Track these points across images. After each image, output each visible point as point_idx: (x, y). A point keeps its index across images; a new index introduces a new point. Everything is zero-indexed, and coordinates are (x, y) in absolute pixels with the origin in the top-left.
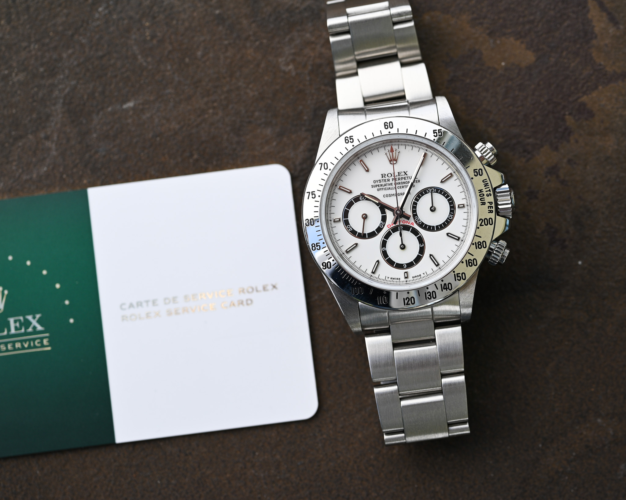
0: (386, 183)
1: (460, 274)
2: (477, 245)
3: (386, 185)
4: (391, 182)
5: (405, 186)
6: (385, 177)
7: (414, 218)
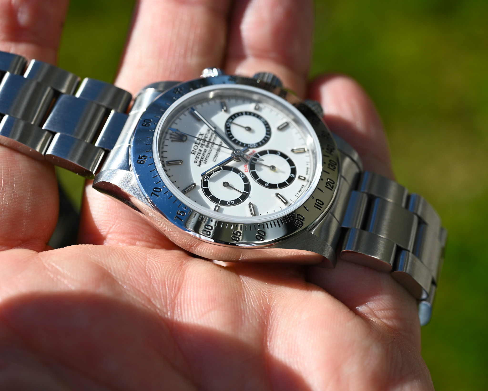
0: (202, 154)
4: (203, 150)
7: (250, 148)
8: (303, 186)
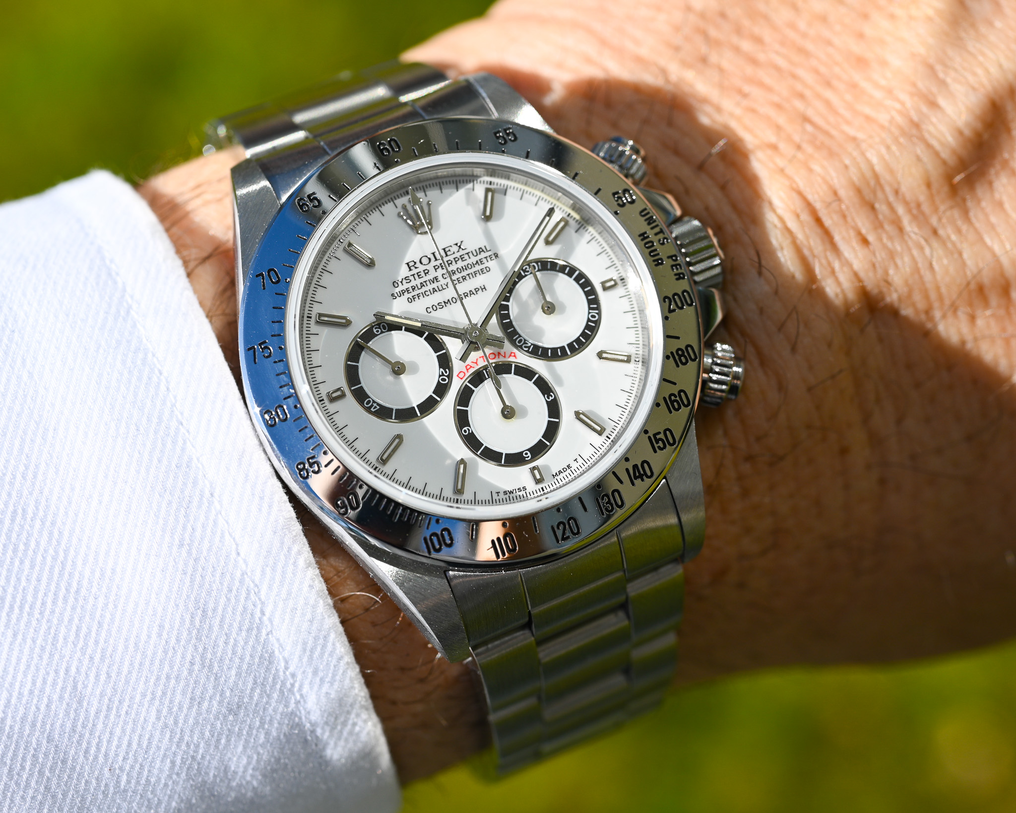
1: (659, 433)
2: (677, 357)
3: (424, 284)
4: (433, 274)
5: (468, 275)
6: (416, 268)
7: (513, 343)
8: (524, 488)
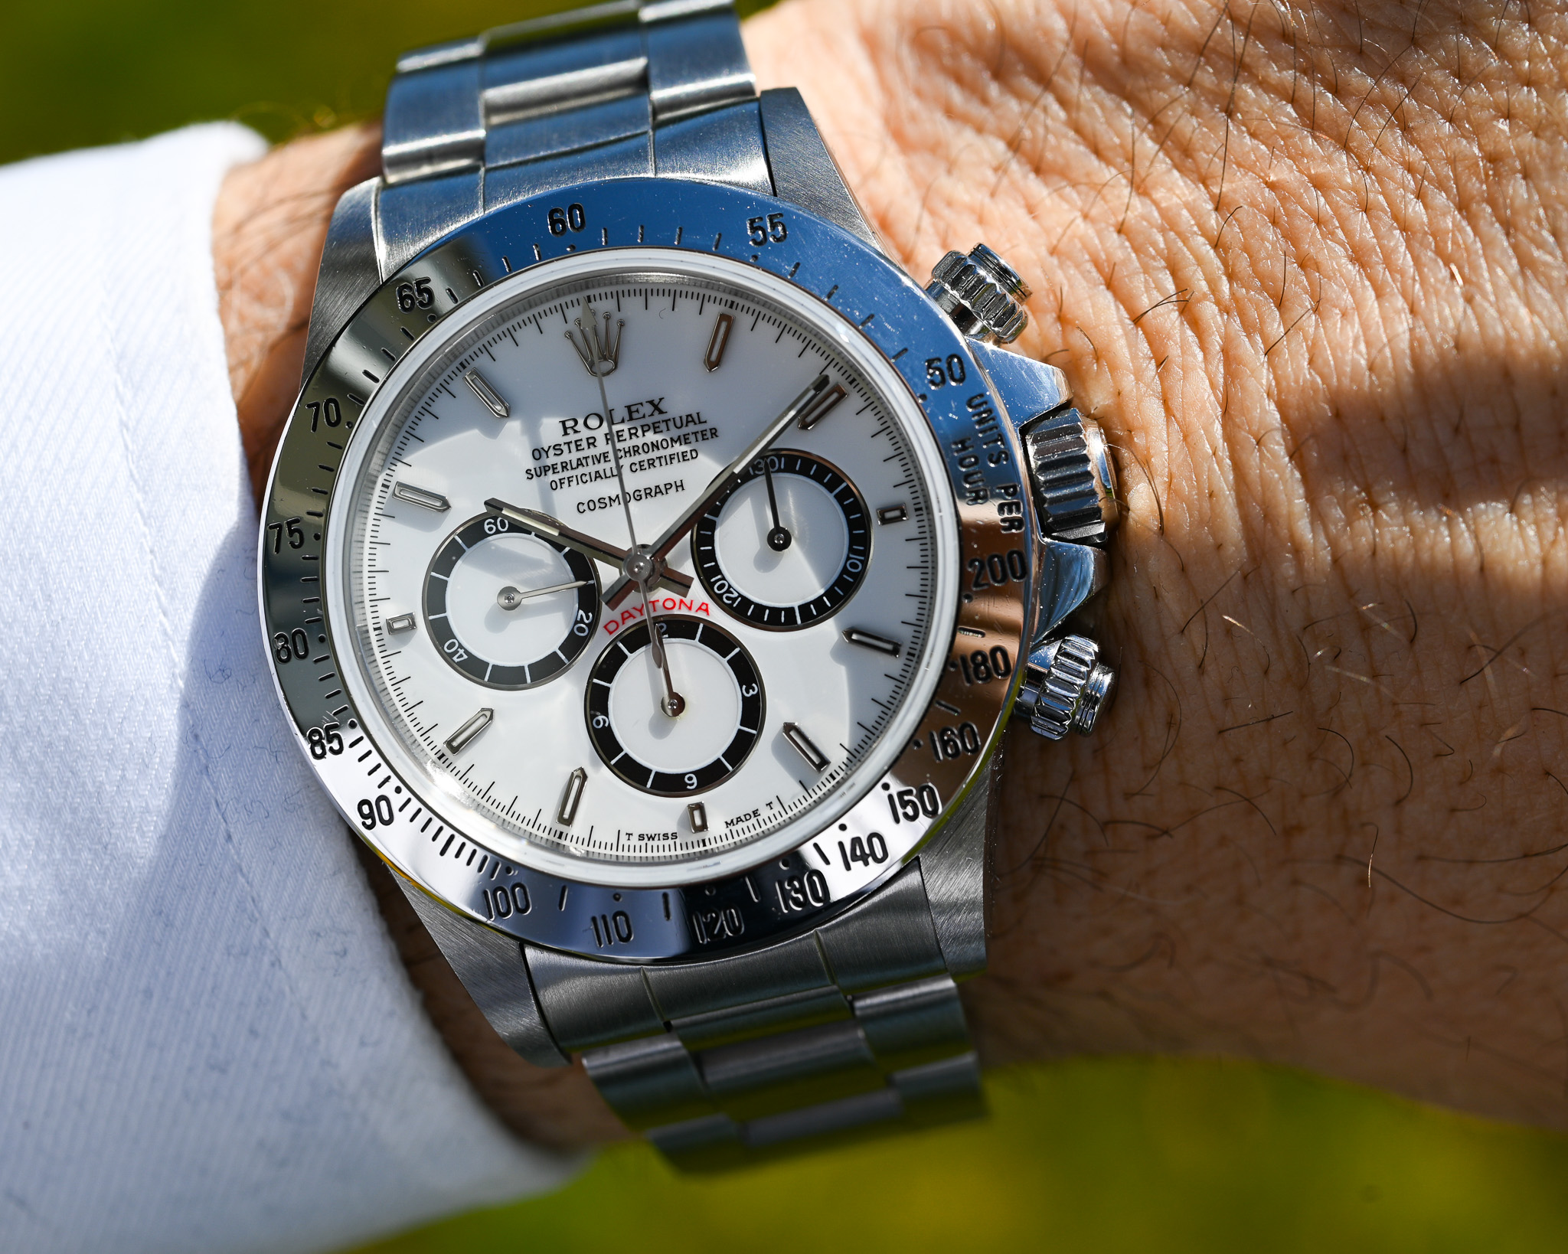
0: (581, 455)
1: (909, 792)
2: (971, 667)
3: (584, 462)
4: (602, 446)
5: (660, 458)
7: (708, 587)
8: (674, 836)
